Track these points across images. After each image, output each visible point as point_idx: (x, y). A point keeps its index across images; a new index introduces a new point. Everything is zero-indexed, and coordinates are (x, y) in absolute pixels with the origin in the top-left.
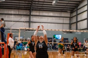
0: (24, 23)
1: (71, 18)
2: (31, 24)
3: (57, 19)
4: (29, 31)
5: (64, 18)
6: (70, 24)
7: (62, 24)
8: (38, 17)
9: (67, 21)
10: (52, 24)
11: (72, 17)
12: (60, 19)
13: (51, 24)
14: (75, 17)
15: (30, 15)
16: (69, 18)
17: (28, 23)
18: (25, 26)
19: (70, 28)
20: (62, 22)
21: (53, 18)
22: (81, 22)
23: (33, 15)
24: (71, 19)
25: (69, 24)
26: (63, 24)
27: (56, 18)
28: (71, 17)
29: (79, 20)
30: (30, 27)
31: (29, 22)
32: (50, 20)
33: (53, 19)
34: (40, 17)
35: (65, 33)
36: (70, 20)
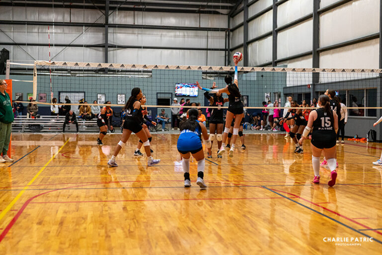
0: (88, 49)
1: (229, 32)
2: (111, 52)
3: (188, 36)
4: (107, 73)
5: (210, 33)
6: (229, 50)
7: (205, 52)
8: (130, 30)
9: (218, 41)
10: (174, 51)
11: (233, 30)
12: (196, 36)
13: (170, 51)
14: (242, 28)
15: (105, 26)
16: (223, 34)
17: (101, 49)
18: (91, 59)
19: (228, 62)
20: (205, 47)
21: (178, 33)
22: (257, 43)
23: (114, 26)
24: (231, 34)
25: (225, 50)
26: (207, 49)
27: (186, 33)
28: (231, 28)
30: (106, 61)
31: (105, 47)
32: (168, 38)
33: (175, 36)
34: (136, 30)
35: (212, 79)
36: (228, 37)
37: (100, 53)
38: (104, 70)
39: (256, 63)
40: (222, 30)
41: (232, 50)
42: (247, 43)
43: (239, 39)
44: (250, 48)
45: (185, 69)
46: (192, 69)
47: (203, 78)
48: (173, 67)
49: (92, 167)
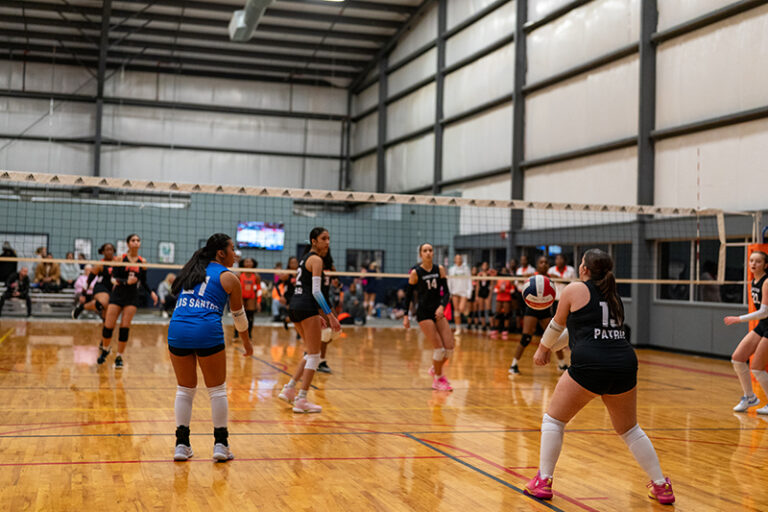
0: (59, 149)
1: (350, 122)
2: (107, 155)
3: (267, 129)
4: (97, 197)
5: (311, 124)
6: (348, 161)
7: (298, 161)
8: (149, 112)
9: (327, 140)
10: (239, 157)
11: (357, 120)
12: (284, 128)
13: (228, 156)
14: (375, 117)
15: (96, 101)
16: (337, 126)
17: (86, 147)
18: (64, 167)
19: (346, 182)
20: (298, 149)
21: (247, 121)
22: (404, 148)
23: (115, 102)
24: (353, 126)
25: (341, 158)
26: (304, 156)
27: (263, 121)
28: (354, 114)
29: (393, 134)
30: (96, 173)
31: (96, 143)
32: (225, 130)
33: (240, 127)
34: (161, 113)
35: (312, 215)
36: (346, 133)
37: (84, 155)
38: (90, 191)
39: (400, 186)
40: (336, 118)
41: (355, 158)
42: (385, 146)
43: (369, 137)
44: (390, 156)
45: (256, 194)
46: (271, 195)
47: (294, 213)
48: (231, 188)
49: (53, 391)
